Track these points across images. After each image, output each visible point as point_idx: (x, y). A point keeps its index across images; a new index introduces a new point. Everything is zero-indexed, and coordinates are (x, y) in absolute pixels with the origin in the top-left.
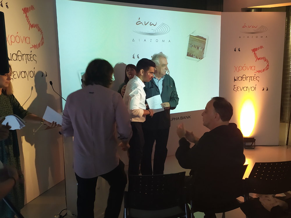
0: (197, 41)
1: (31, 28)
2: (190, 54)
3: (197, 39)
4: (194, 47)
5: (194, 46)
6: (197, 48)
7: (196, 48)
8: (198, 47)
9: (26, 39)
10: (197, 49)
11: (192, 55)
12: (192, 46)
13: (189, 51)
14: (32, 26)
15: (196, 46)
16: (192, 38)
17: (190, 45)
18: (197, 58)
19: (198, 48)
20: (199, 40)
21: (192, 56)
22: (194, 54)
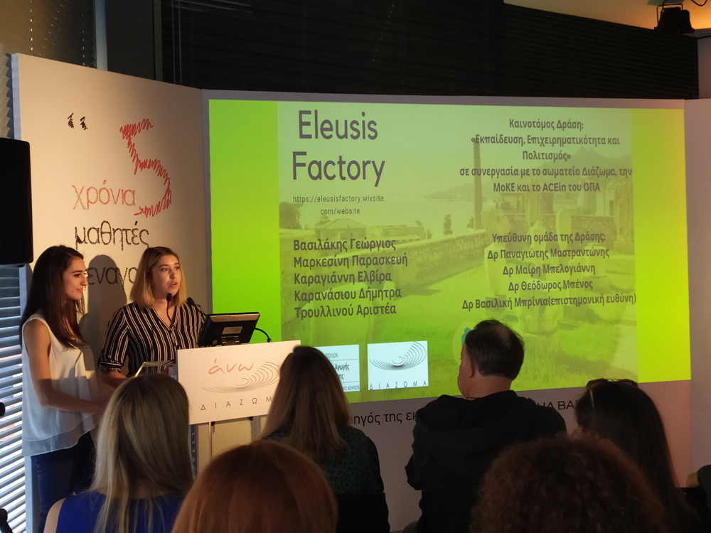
1: (139, 169)
9: (124, 196)
14: (143, 165)
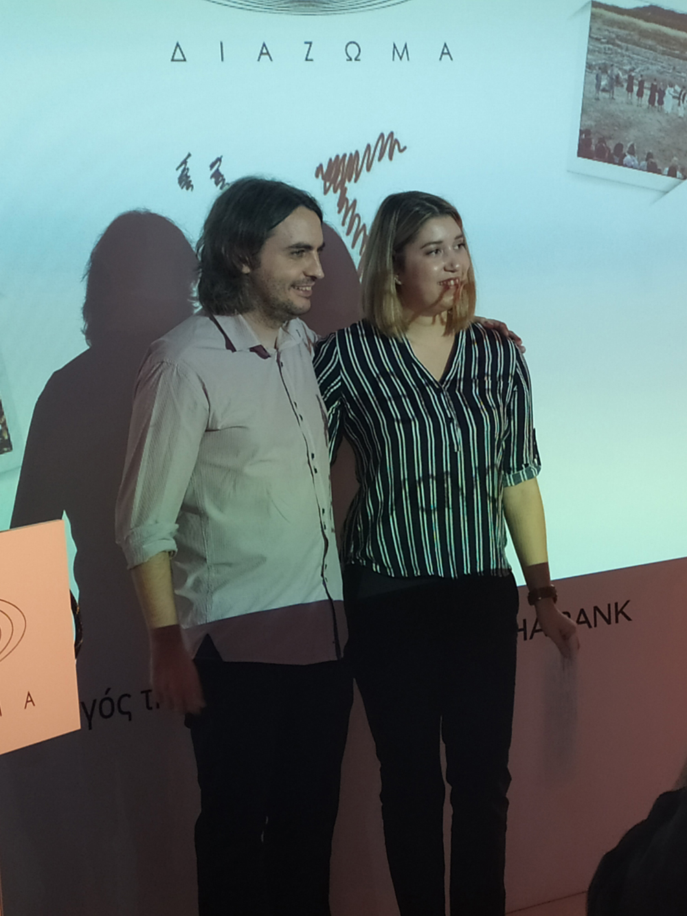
0: (650, 42)
2: (602, 140)
3: (644, 34)
4: (630, 89)
5: (631, 79)
6: (647, 93)
7: (640, 94)
8: (653, 89)
10: (651, 101)
11: (619, 147)
12: (612, 87)
13: (591, 123)
15: (641, 84)
16: (612, 23)
17: (598, 79)
18: (653, 168)
19: (657, 95)
20: (665, 35)
21: (615, 156)
22: (630, 137)
